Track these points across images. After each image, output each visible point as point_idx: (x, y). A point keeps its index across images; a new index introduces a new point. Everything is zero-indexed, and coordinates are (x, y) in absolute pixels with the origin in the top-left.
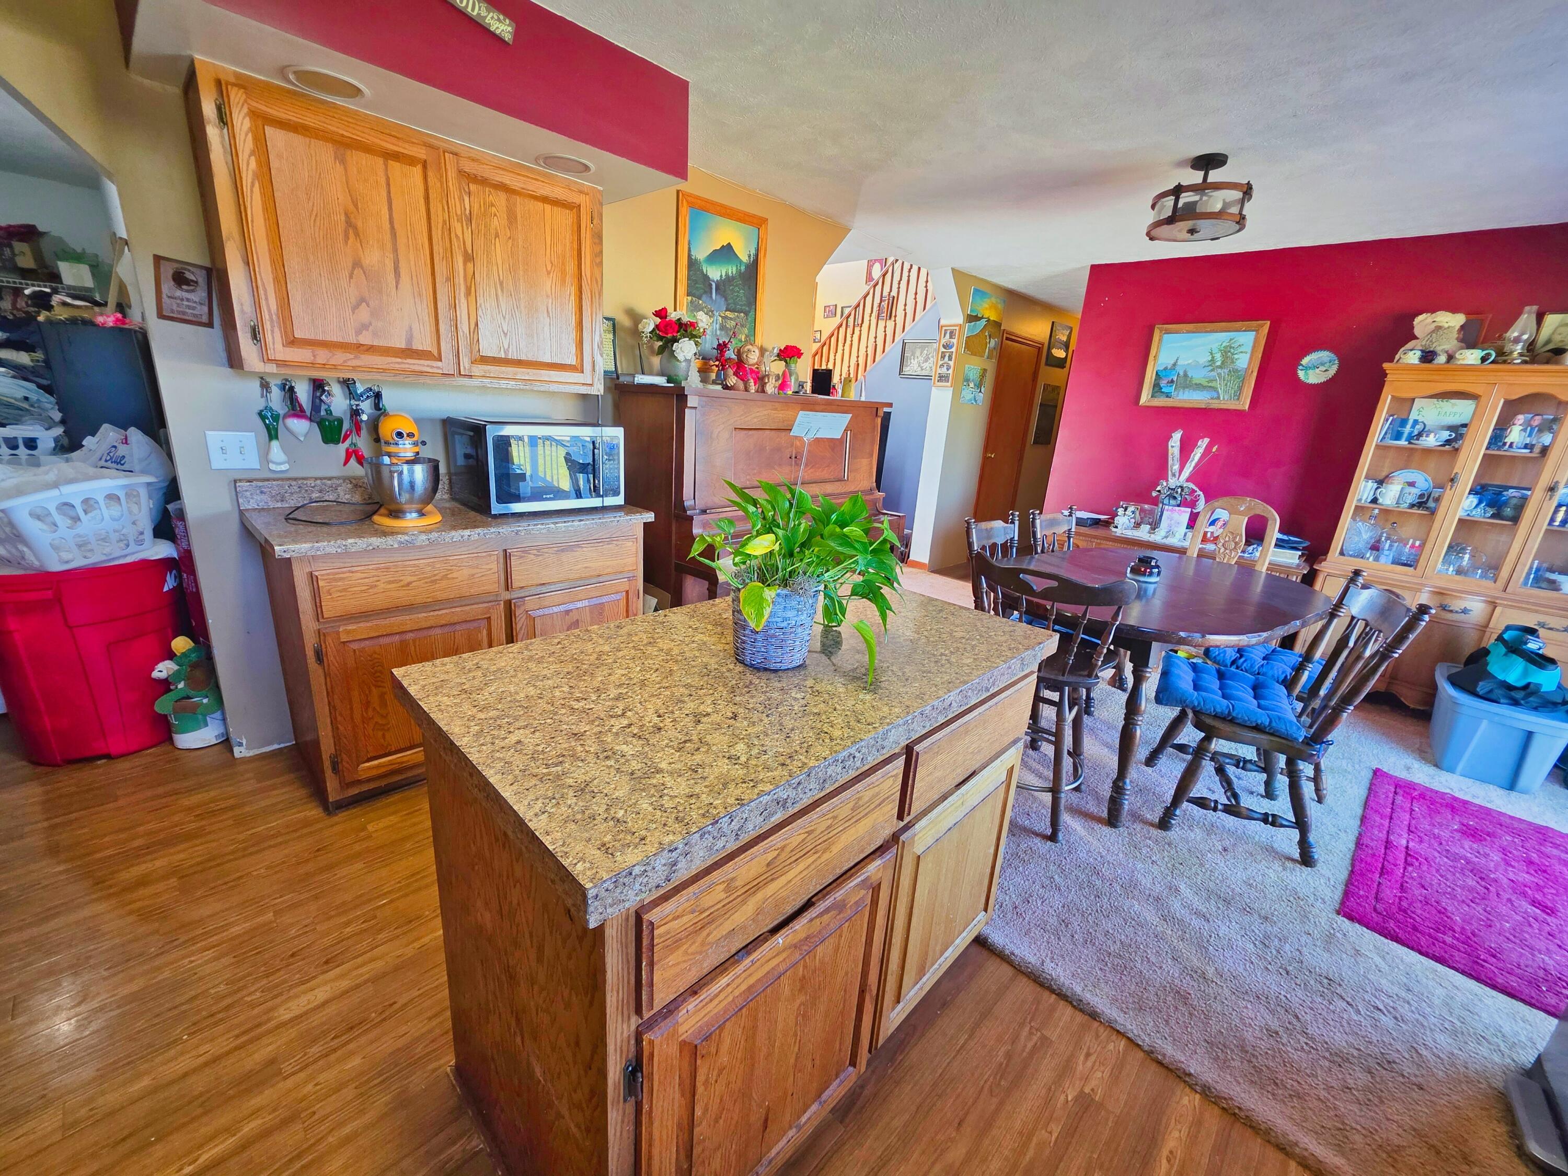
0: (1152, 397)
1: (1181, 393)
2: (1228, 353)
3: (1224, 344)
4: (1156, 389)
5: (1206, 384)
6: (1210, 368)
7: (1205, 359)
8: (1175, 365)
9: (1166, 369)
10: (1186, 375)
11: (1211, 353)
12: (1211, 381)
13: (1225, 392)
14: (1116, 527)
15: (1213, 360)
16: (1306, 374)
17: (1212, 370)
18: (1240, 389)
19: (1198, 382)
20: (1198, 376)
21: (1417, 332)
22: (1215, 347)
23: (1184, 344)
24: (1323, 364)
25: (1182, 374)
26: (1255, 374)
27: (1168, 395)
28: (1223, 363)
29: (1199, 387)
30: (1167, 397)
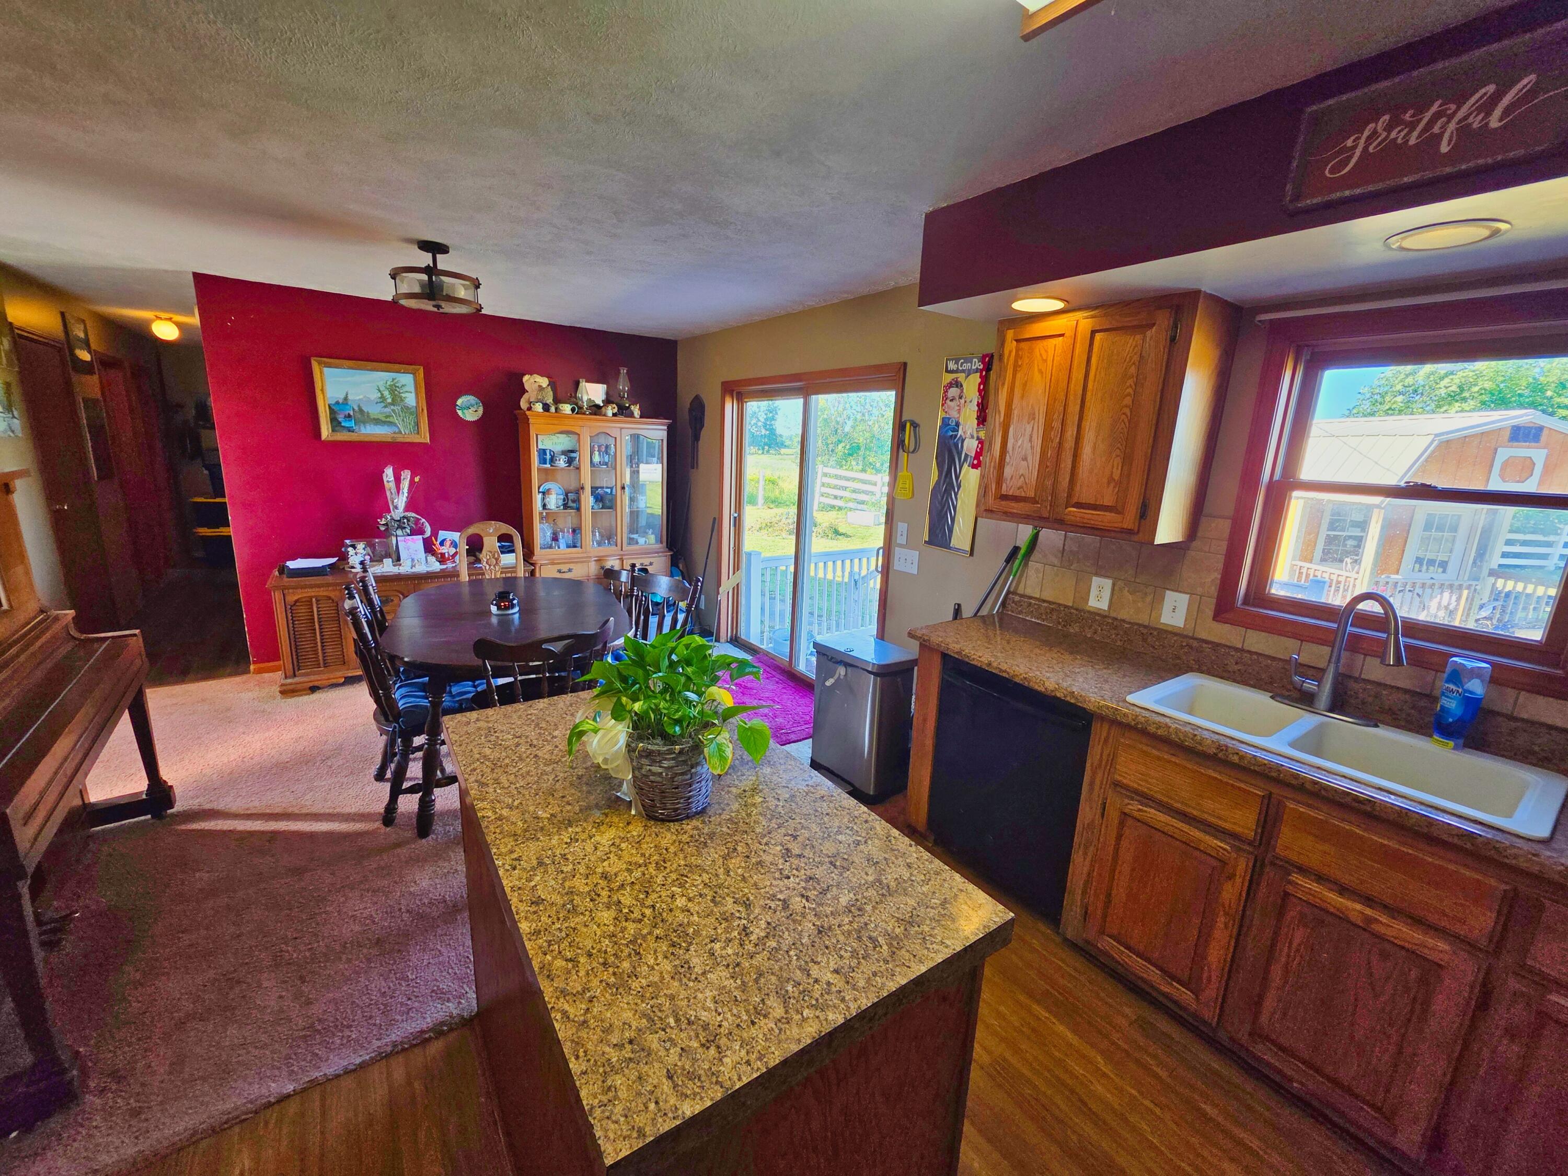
0: (333, 431)
1: (362, 428)
2: (394, 389)
3: (389, 383)
4: (335, 423)
5: (384, 419)
6: (383, 404)
7: (375, 395)
8: (346, 399)
9: (337, 403)
10: (361, 410)
11: (379, 391)
12: (387, 417)
13: (405, 427)
14: (353, 567)
15: (383, 397)
16: (463, 413)
17: (385, 407)
18: (417, 424)
19: (376, 417)
20: (375, 411)
21: (527, 387)
22: (381, 384)
23: (349, 379)
24: (473, 406)
25: (356, 408)
26: (425, 411)
27: (350, 430)
28: (393, 400)
29: (377, 422)
30: (349, 431)
